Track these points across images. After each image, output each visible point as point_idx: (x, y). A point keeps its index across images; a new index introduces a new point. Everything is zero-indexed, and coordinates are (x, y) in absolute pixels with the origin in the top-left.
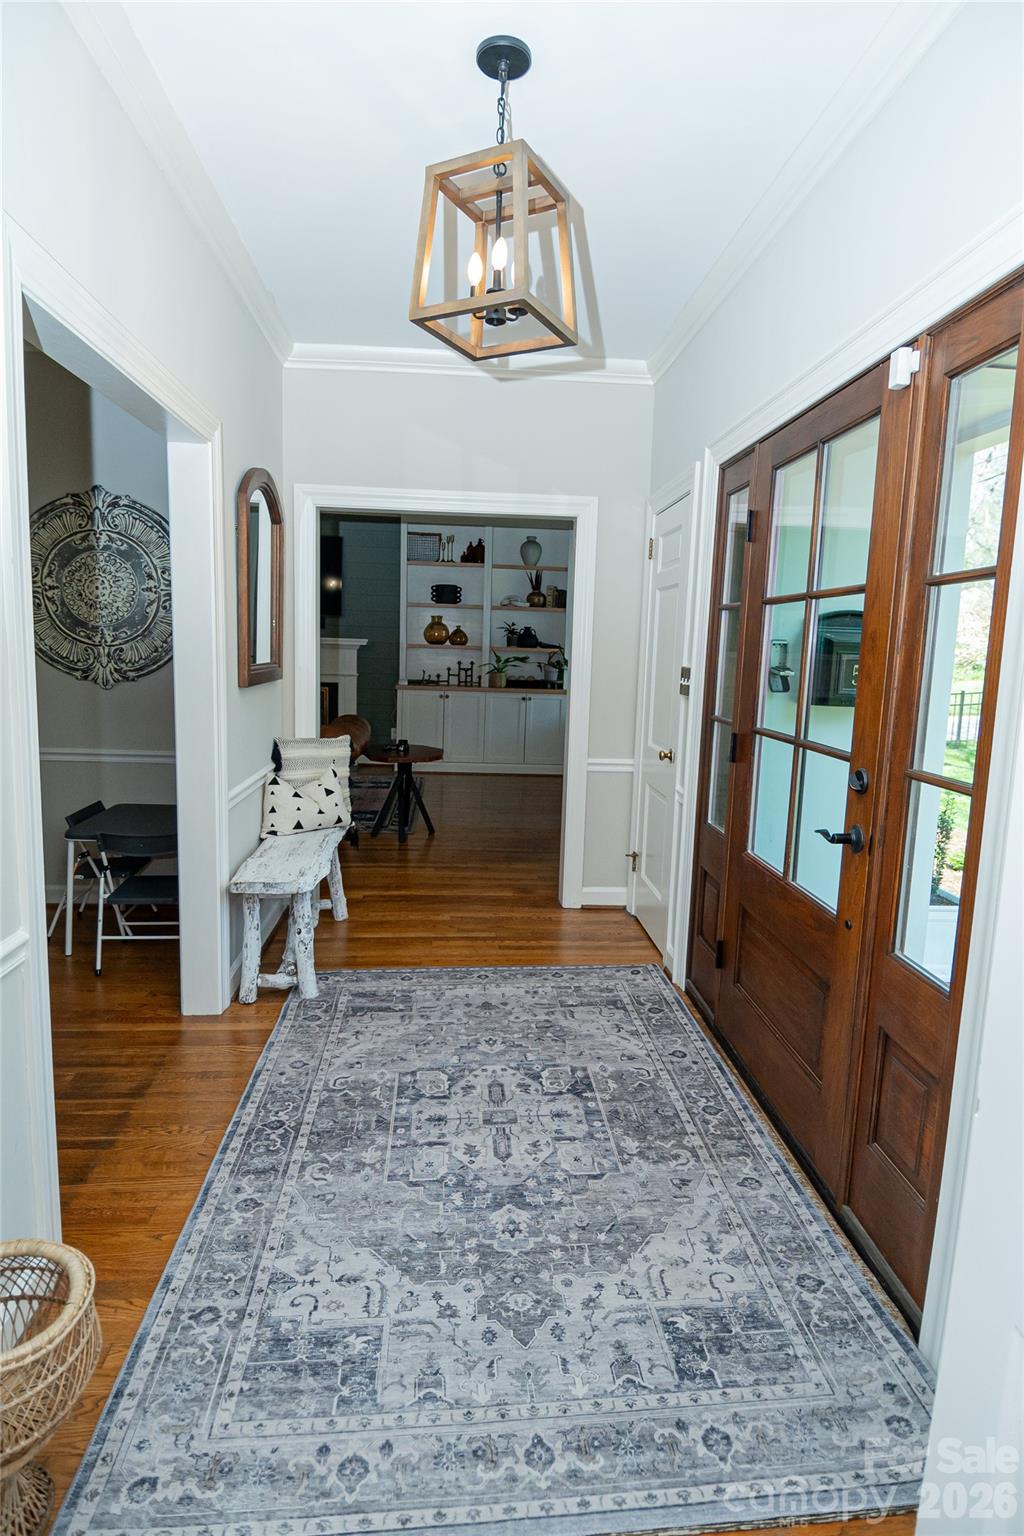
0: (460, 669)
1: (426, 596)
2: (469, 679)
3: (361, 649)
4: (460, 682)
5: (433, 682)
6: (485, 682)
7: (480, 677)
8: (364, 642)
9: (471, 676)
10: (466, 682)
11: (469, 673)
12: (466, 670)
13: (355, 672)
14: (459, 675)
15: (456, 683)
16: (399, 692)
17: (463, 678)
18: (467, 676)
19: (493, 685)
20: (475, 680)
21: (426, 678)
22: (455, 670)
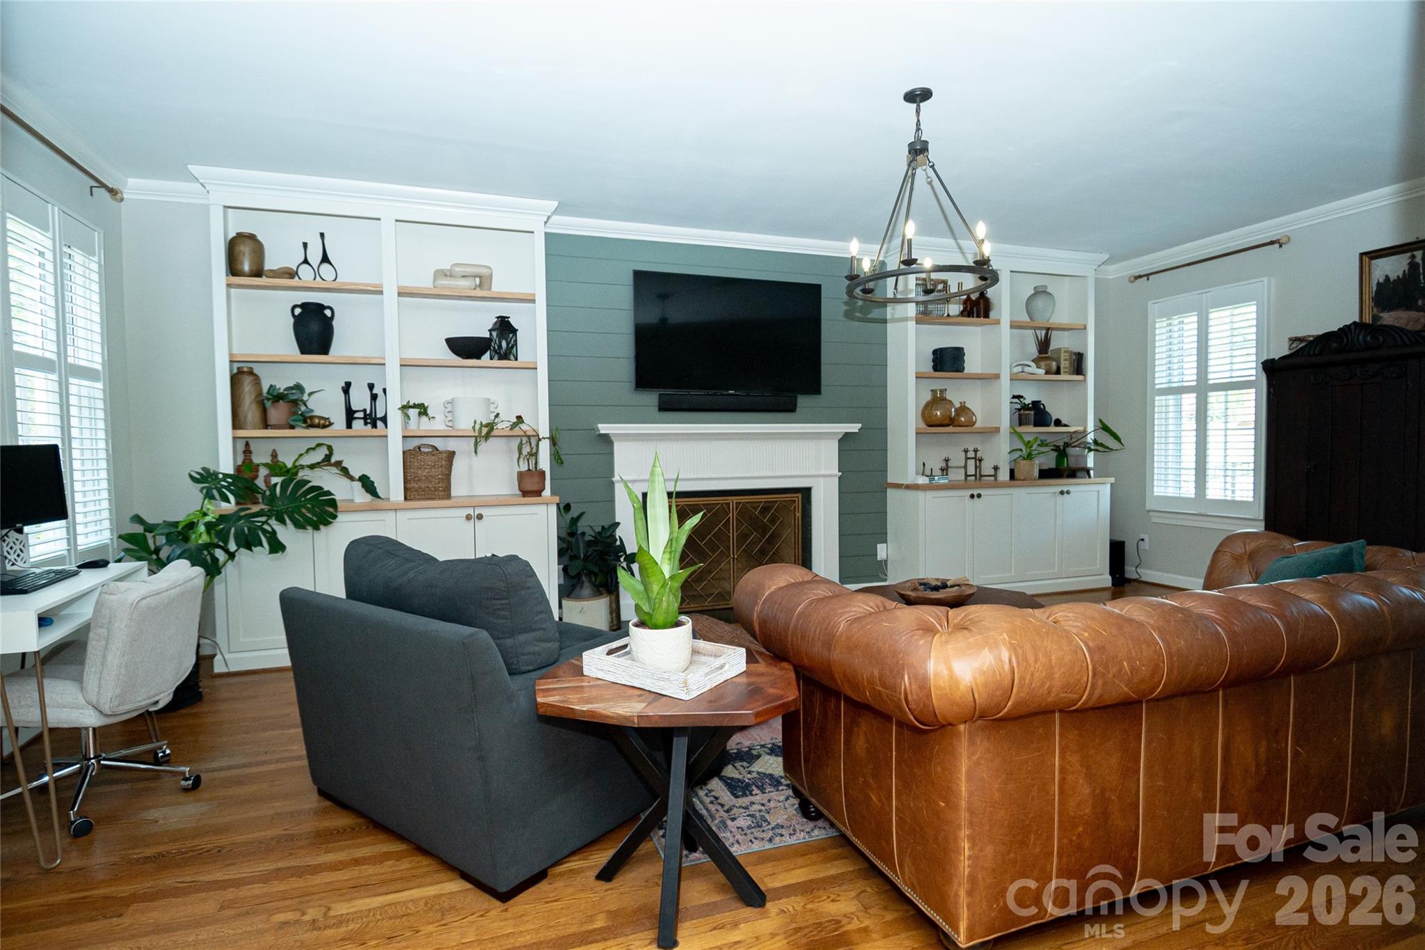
0: (967, 458)
4: (967, 476)
7: (996, 468)
13: (835, 471)
14: (965, 467)
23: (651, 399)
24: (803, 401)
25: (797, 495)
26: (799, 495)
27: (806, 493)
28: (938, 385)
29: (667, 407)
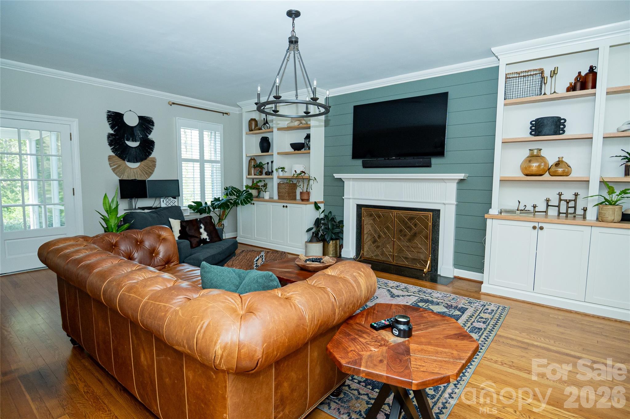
0: (560, 200)
1: (524, 132)
2: (571, 210)
3: (461, 181)
4: (559, 213)
5: (528, 212)
6: (592, 214)
7: (585, 210)
8: (461, 176)
9: (575, 207)
10: (567, 213)
11: (572, 204)
12: (568, 202)
13: (454, 202)
14: (559, 206)
15: (556, 214)
16: (489, 222)
17: (563, 209)
18: (568, 207)
19: (600, 218)
20: (579, 212)
21: (522, 207)
22: (554, 201)
23: (359, 162)
24: (435, 161)
25: (430, 213)
26: (431, 213)
27: (436, 213)
28: (534, 146)
29: (366, 166)
